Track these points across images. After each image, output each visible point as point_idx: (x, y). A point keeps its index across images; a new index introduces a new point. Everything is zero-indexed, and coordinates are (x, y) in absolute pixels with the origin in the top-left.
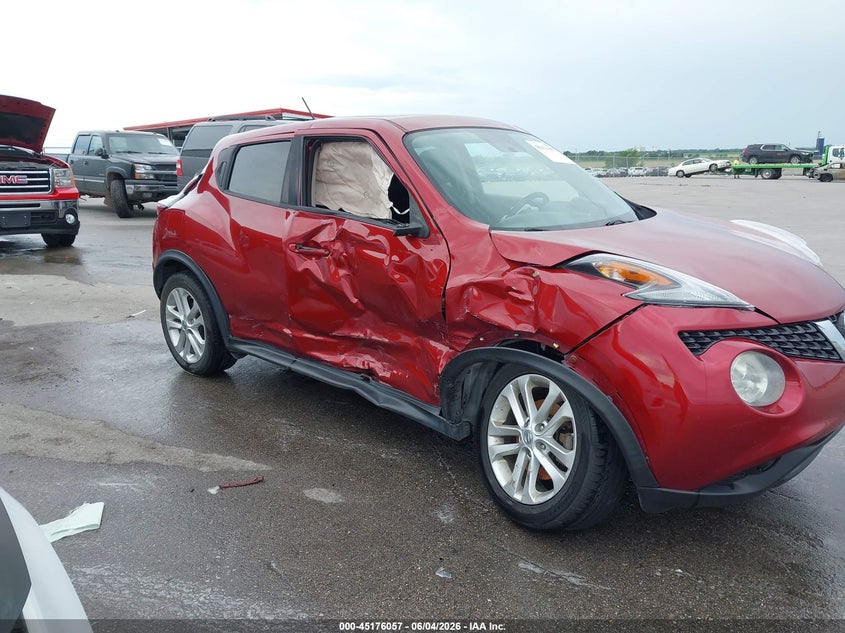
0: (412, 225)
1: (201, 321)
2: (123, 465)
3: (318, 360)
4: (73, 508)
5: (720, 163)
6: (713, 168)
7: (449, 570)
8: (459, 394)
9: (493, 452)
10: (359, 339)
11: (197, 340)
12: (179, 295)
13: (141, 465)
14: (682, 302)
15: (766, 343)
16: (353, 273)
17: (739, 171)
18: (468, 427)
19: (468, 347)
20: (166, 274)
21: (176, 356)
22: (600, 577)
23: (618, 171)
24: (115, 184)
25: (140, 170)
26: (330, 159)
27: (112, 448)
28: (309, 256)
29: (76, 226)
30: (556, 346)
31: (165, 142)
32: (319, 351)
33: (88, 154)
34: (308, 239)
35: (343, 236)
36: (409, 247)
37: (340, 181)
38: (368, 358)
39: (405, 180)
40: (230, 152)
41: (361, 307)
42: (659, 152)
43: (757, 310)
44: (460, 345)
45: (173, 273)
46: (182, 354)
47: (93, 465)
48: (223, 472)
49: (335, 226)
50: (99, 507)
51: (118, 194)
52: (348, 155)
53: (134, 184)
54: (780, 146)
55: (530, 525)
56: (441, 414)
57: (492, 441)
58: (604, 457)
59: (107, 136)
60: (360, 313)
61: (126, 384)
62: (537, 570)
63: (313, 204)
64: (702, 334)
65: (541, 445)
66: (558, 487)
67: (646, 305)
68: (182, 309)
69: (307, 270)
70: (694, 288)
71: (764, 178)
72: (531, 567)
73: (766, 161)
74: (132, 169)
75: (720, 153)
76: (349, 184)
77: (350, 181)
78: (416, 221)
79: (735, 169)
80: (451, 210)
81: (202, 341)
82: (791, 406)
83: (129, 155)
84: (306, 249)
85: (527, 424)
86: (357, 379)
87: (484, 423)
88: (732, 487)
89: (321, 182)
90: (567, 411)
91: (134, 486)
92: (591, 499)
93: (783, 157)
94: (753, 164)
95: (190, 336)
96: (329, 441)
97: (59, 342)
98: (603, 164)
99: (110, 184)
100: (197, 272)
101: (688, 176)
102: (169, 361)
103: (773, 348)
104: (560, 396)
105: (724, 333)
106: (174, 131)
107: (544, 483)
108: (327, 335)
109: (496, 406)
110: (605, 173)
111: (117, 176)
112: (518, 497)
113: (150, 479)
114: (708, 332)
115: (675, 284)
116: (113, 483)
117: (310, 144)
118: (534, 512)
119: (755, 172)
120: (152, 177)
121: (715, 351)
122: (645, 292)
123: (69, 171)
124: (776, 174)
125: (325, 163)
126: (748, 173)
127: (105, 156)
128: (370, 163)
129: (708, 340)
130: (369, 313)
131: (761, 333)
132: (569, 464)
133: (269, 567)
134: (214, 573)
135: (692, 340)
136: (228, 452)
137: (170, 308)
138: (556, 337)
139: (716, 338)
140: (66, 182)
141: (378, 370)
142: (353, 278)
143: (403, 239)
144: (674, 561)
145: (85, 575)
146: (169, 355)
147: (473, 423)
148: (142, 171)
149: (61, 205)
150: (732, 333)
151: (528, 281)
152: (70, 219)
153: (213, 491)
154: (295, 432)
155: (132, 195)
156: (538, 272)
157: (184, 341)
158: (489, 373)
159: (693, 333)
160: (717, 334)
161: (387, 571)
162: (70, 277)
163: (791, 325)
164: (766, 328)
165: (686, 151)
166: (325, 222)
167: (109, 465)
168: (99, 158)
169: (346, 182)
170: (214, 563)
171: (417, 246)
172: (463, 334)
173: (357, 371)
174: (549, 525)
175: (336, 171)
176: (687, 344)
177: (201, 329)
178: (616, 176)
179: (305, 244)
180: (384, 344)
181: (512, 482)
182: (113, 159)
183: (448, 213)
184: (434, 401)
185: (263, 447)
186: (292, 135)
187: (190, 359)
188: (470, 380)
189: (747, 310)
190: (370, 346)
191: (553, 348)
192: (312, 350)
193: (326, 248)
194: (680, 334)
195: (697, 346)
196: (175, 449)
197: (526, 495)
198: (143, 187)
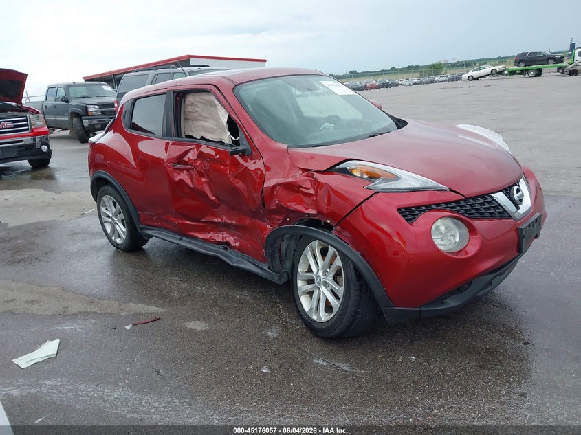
0: (241, 148)
1: (122, 216)
2: (73, 314)
3: (195, 238)
4: (41, 345)
5: (499, 68)
6: (494, 72)
7: (269, 368)
8: (277, 255)
9: (300, 290)
10: (218, 223)
11: (121, 228)
12: (107, 199)
13: (84, 314)
14: (401, 189)
15: (457, 211)
16: (210, 180)
17: (513, 73)
18: (286, 276)
19: (280, 224)
20: (98, 187)
21: (110, 240)
22: (362, 365)
23: (428, 79)
24: (75, 120)
25: (91, 109)
26: (192, 104)
27: (66, 304)
28: (181, 170)
29: (49, 153)
30: (329, 222)
31: (107, 88)
32: (195, 232)
33: (56, 100)
34: (180, 159)
35: (201, 156)
36: (241, 161)
37: (200, 118)
38: (225, 235)
39: (235, 117)
40: (130, 103)
41: (217, 202)
42: (458, 62)
43: (451, 190)
44: (276, 224)
45: (102, 186)
46: (113, 238)
47: (54, 316)
48: (136, 315)
49: (195, 150)
50: (57, 342)
51: (79, 126)
52: (203, 101)
53: (88, 119)
54: (540, 53)
55: (321, 335)
56: (269, 269)
57: (300, 283)
58: (360, 290)
59: (68, 87)
60: (218, 206)
61: (78, 261)
62: (325, 364)
63: (183, 136)
64: (414, 209)
65: (326, 284)
66: (335, 310)
67: (378, 192)
68: (110, 209)
69: (181, 180)
70: (409, 180)
71: (530, 77)
72: (321, 362)
73: (531, 64)
74: (86, 109)
75: (501, 60)
76: (206, 119)
77: (207, 118)
78: (243, 144)
79: (509, 71)
80: (264, 136)
81: (124, 229)
82: (472, 250)
83: (83, 99)
84: (179, 166)
85: (318, 271)
86: (220, 248)
87: (295, 272)
88: (443, 303)
89: (188, 119)
90: (338, 262)
91: (79, 328)
92: (354, 317)
93: (542, 60)
94: (522, 67)
95: (117, 226)
96: (204, 290)
97: (37, 236)
98: (418, 74)
99: (72, 120)
100: (116, 185)
101: (477, 79)
102: (107, 244)
103: (462, 214)
104: (334, 253)
105: (428, 207)
106: (117, 76)
107: (328, 308)
108: (198, 221)
109: (301, 261)
110: (419, 81)
111: (76, 115)
112: (315, 318)
113: (89, 323)
114: (418, 207)
115: (396, 178)
116: (66, 327)
117: (178, 95)
118: (324, 327)
119: (523, 72)
120: (100, 113)
121: (421, 220)
122: (379, 185)
123: (41, 116)
124: (539, 73)
125: (189, 107)
126: (519, 74)
127: (67, 101)
128: (215, 105)
129: (418, 212)
130: (223, 206)
131: (453, 204)
132: (341, 296)
133: (158, 372)
134: (125, 379)
135: (407, 213)
136: (141, 301)
137: (103, 209)
138: (329, 215)
139: (423, 211)
140: (39, 123)
141: (231, 242)
142: (211, 183)
143: (237, 156)
144: (412, 352)
145: (46, 386)
146: (105, 240)
147: (289, 272)
148: (93, 110)
149: (37, 140)
150: (434, 207)
151: (311, 181)
152: (45, 148)
153: (128, 328)
154: (184, 285)
155: (88, 127)
156: (316, 175)
157: (114, 229)
158: (296, 240)
159: (408, 209)
160: (424, 208)
161: (231, 370)
162: (46, 189)
163: (474, 198)
164: (457, 202)
165: (477, 60)
166: (189, 147)
167: (65, 315)
168: (64, 103)
169: (205, 118)
170: (125, 373)
171: (246, 161)
172: (278, 217)
173: (220, 243)
174: (332, 334)
175: (197, 112)
176: (403, 216)
177: (123, 222)
178: (427, 83)
179: (178, 163)
180: (234, 225)
181: (311, 309)
182: (73, 103)
183: (262, 138)
184: (264, 260)
185: (162, 296)
186: (166, 91)
187: (119, 241)
188: (284, 246)
189: (445, 190)
190: (226, 227)
191: (327, 223)
192: (191, 232)
193: (192, 165)
194: (399, 210)
195: (410, 217)
196: (106, 302)
197: (319, 317)
198: (95, 121)
